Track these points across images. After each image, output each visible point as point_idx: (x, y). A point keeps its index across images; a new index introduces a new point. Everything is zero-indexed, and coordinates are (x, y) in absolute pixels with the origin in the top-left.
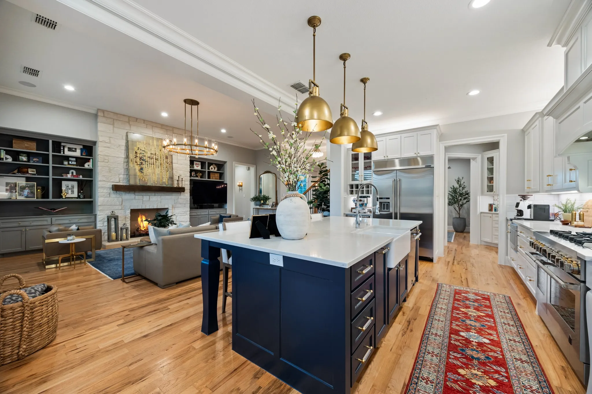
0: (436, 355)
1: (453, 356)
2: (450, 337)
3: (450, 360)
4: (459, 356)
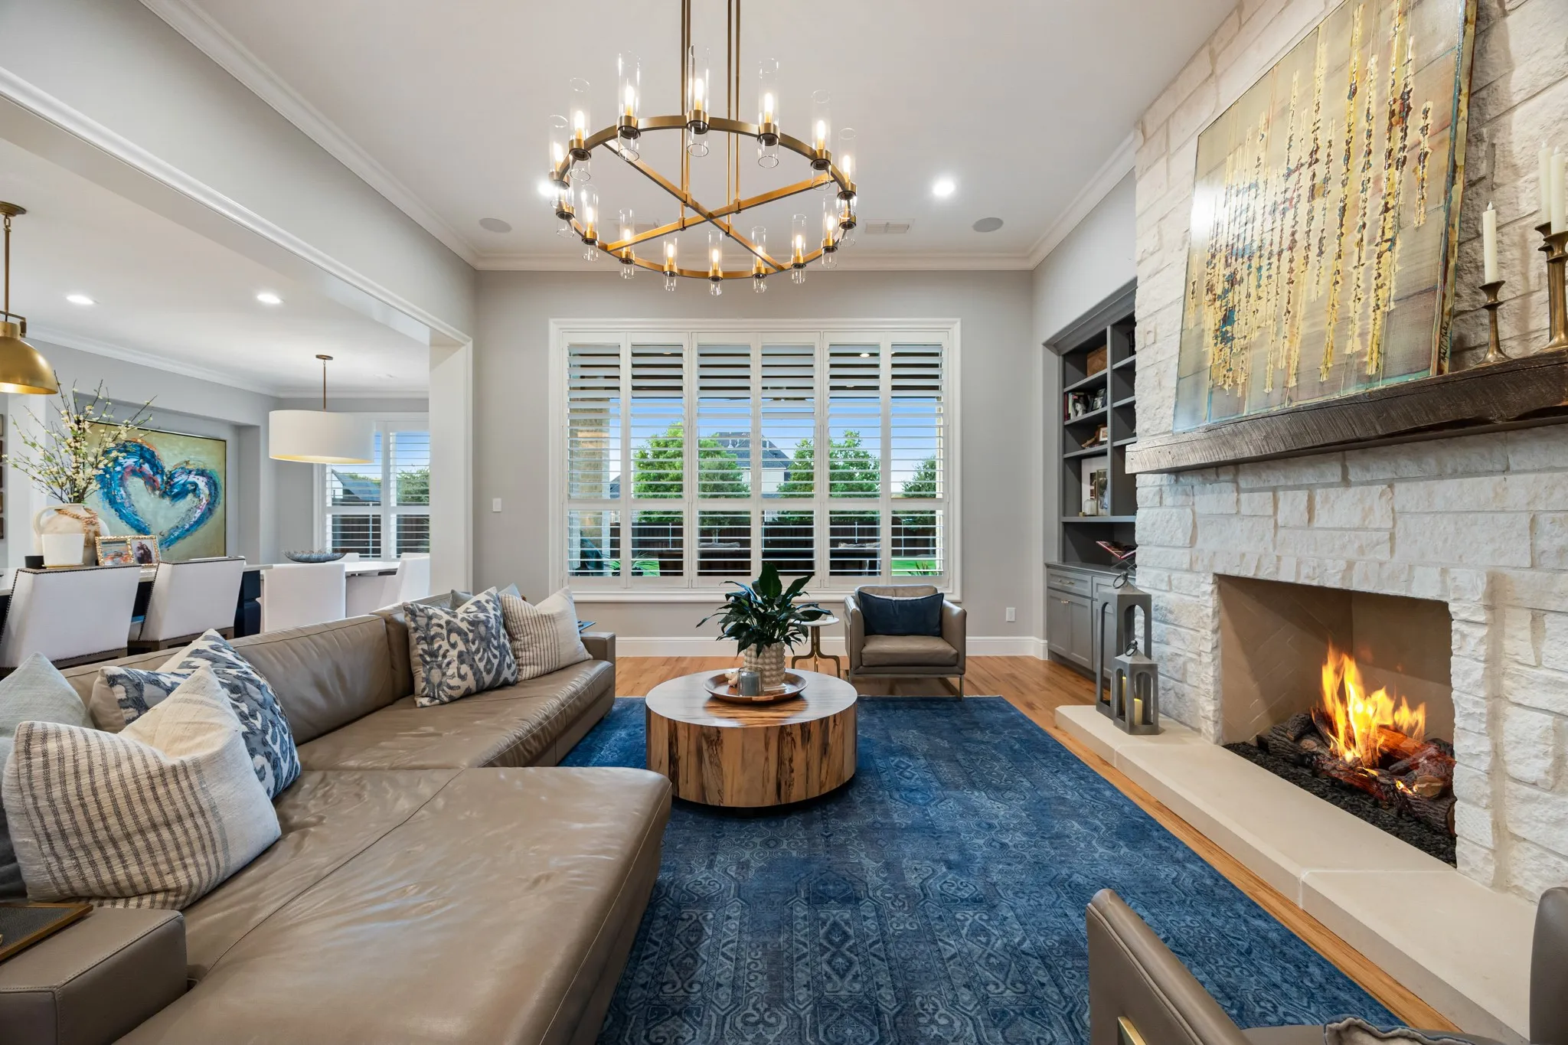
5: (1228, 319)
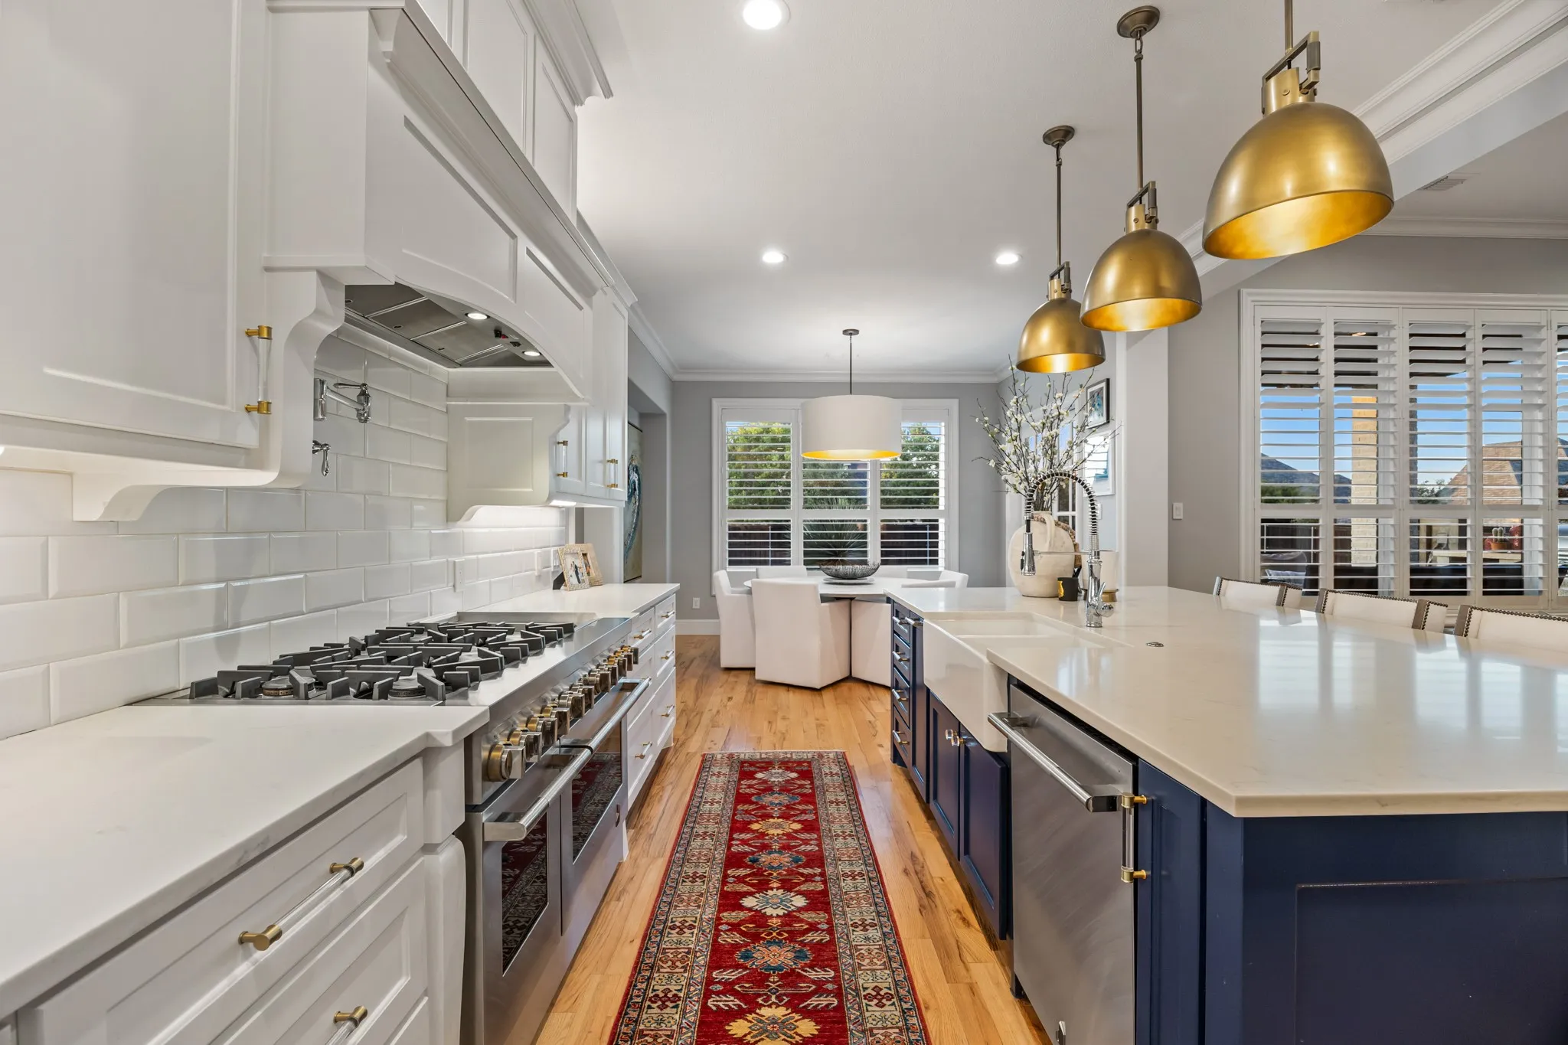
0: (837, 835)
1: (812, 845)
2: (825, 882)
3: (816, 836)
4: (803, 848)
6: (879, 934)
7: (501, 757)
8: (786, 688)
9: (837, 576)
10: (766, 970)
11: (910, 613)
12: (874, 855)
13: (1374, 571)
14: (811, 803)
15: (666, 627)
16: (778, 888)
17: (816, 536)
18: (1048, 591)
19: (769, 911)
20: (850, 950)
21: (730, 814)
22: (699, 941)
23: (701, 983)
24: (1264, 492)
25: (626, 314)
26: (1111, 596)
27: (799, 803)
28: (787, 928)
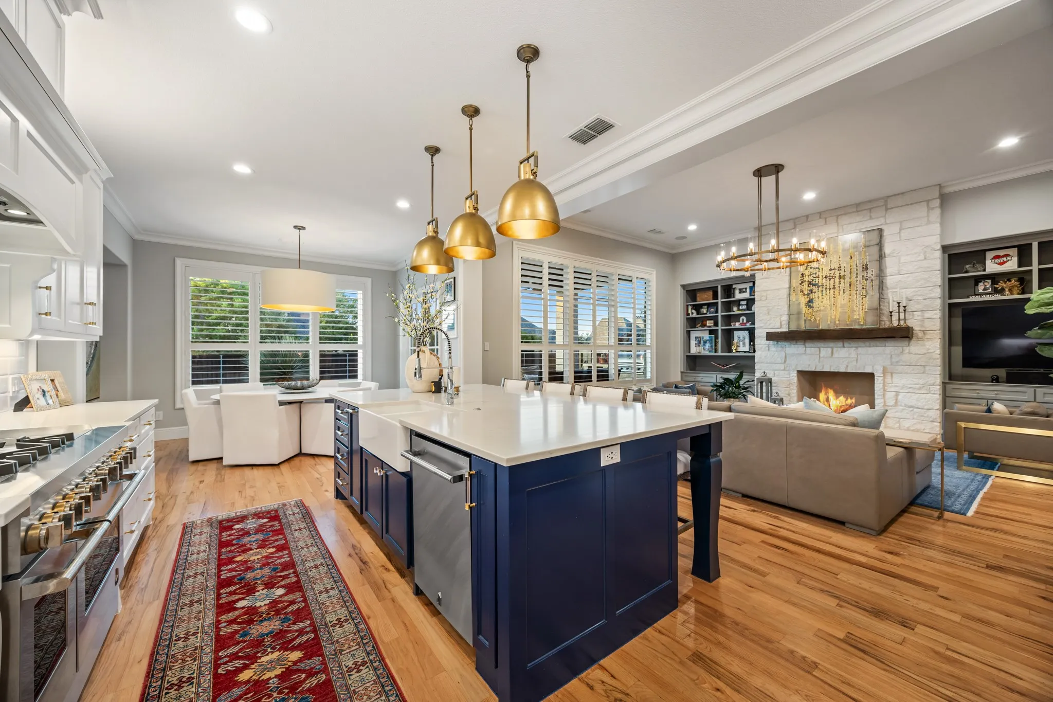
0: (303, 548)
1: (285, 558)
2: (297, 576)
3: (287, 552)
4: (278, 561)
5: (811, 301)
6: (337, 592)
7: (39, 534)
8: (251, 468)
9: (289, 388)
10: (261, 637)
11: (349, 406)
12: (329, 552)
13: (562, 373)
14: (281, 534)
15: (147, 433)
16: (263, 590)
17: (268, 362)
18: (427, 389)
19: (258, 604)
20: (319, 606)
21: (216, 556)
22: (203, 639)
23: (210, 662)
24: (523, 337)
25: (101, 186)
26: (457, 389)
27: (272, 536)
28: (274, 609)
